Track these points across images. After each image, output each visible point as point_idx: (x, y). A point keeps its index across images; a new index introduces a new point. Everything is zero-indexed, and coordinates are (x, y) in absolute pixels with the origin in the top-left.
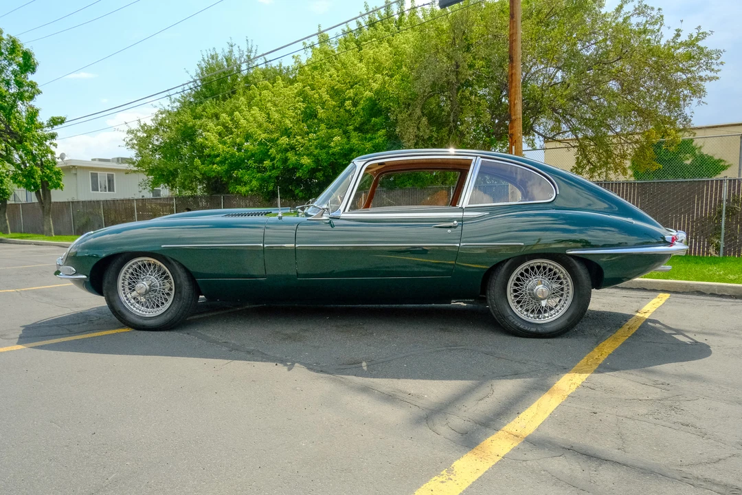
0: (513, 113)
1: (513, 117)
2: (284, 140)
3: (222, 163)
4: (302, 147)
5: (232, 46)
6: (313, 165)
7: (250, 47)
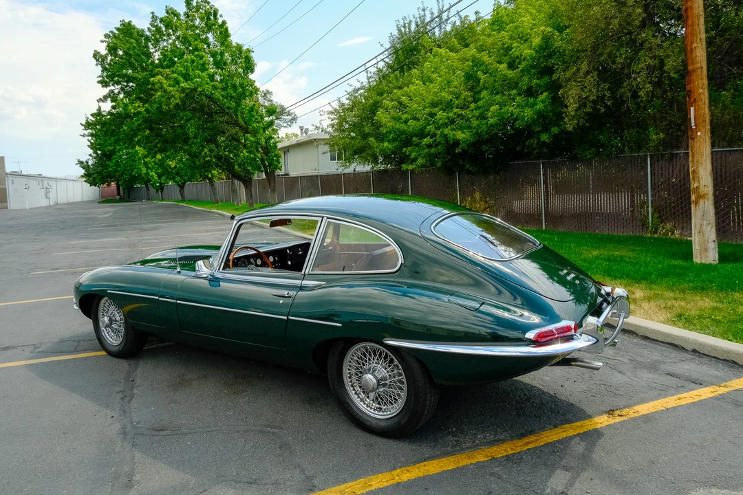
0: (689, 61)
1: (690, 68)
2: (441, 115)
3: (394, 140)
4: (462, 119)
5: (424, 10)
6: (472, 140)
7: (441, 7)
